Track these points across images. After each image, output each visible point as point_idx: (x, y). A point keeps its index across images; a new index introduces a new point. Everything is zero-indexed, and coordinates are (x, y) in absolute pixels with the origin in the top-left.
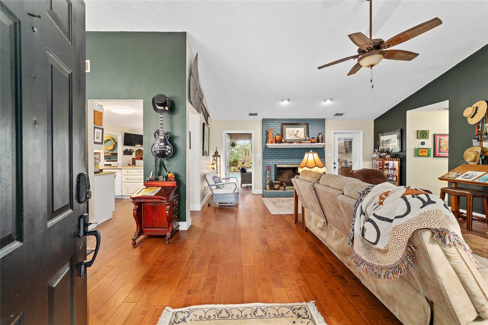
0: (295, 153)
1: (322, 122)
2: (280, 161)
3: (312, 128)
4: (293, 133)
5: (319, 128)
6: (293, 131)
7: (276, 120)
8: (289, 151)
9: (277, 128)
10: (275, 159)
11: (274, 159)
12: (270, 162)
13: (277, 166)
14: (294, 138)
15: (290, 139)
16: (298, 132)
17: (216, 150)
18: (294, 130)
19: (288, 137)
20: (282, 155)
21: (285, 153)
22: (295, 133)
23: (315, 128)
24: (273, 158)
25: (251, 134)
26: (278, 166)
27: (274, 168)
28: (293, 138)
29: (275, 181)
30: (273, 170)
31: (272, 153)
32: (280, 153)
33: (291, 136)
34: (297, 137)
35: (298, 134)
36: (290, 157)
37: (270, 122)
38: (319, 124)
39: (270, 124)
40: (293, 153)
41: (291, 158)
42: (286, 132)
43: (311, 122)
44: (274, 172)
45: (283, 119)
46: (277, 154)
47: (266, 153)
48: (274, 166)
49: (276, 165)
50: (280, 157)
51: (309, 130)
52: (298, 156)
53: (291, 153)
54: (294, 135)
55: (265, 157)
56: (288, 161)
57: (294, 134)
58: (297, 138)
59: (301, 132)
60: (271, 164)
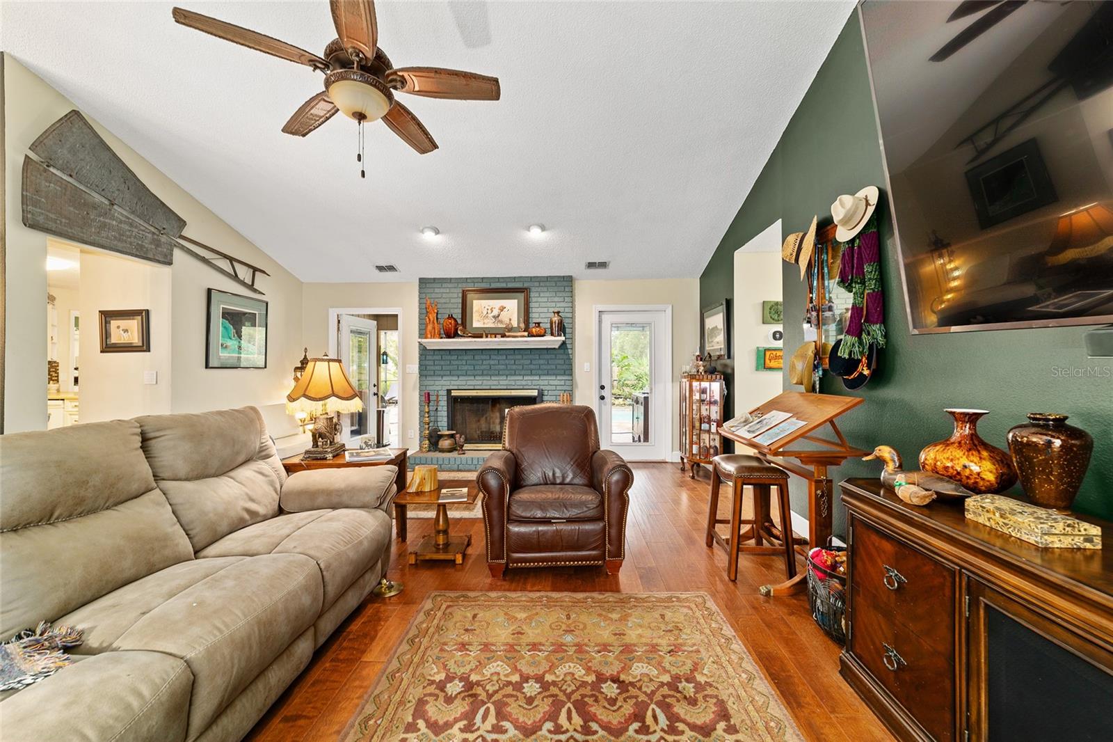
0: (496, 362)
1: (565, 284)
2: (461, 382)
3: (540, 299)
4: (489, 311)
5: (556, 299)
6: (490, 308)
7: (450, 280)
8: (483, 357)
9: (453, 301)
10: (448, 375)
11: (445, 375)
12: (437, 383)
13: (452, 394)
14: (493, 326)
15: (483, 326)
16: (502, 309)
17: (305, 356)
18: (496, 304)
19: (477, 323)
20: (466, 368)
21: (473, 362)
22: (496, 312)
23: (546, 300)
24: (442, 373)
25: (397, 315)
26: (454, 393)
27: (445, 398)
28: (490, 324)
29: (448, 430)
30: (443, 403)
31: (442, 363)
32: (460, 363)
33: (485, 321)
34: (501, 322)
35: (504, 316)
36: (485, 372)
37: (435, 285)
38: (556, 289)
39: (437, 290)
40: (492, 362)
41: (487, 375)
42: (474, 310)
43: (537, 284)
44: (445, 409)
45: (467, 278)
46: (453, 365)
47: (427, 363)
48: (445, 393)
49: (449, 391)
50: (460, 373)
51: (532, 305)
52: (504, 370)
53: (487, 362)
54: (494, 317)
55: (424, 372)
56: (480, 382)
57: (492, 314)
58: (500, 325)
59: (510, 308)
60: (439, 388)
